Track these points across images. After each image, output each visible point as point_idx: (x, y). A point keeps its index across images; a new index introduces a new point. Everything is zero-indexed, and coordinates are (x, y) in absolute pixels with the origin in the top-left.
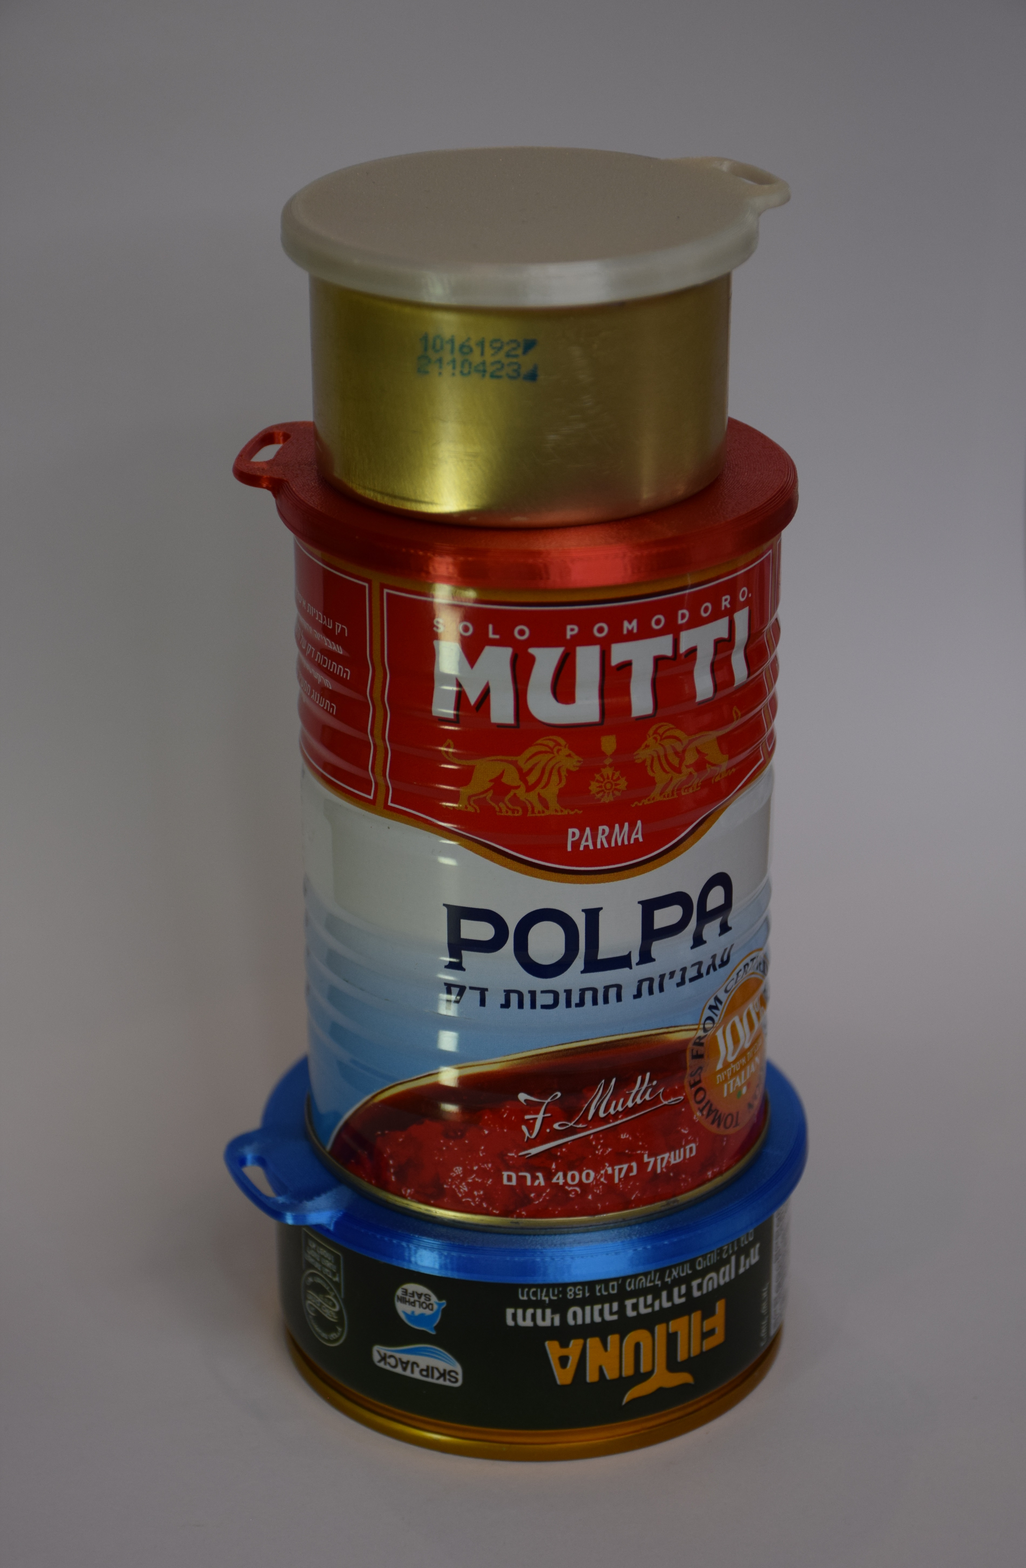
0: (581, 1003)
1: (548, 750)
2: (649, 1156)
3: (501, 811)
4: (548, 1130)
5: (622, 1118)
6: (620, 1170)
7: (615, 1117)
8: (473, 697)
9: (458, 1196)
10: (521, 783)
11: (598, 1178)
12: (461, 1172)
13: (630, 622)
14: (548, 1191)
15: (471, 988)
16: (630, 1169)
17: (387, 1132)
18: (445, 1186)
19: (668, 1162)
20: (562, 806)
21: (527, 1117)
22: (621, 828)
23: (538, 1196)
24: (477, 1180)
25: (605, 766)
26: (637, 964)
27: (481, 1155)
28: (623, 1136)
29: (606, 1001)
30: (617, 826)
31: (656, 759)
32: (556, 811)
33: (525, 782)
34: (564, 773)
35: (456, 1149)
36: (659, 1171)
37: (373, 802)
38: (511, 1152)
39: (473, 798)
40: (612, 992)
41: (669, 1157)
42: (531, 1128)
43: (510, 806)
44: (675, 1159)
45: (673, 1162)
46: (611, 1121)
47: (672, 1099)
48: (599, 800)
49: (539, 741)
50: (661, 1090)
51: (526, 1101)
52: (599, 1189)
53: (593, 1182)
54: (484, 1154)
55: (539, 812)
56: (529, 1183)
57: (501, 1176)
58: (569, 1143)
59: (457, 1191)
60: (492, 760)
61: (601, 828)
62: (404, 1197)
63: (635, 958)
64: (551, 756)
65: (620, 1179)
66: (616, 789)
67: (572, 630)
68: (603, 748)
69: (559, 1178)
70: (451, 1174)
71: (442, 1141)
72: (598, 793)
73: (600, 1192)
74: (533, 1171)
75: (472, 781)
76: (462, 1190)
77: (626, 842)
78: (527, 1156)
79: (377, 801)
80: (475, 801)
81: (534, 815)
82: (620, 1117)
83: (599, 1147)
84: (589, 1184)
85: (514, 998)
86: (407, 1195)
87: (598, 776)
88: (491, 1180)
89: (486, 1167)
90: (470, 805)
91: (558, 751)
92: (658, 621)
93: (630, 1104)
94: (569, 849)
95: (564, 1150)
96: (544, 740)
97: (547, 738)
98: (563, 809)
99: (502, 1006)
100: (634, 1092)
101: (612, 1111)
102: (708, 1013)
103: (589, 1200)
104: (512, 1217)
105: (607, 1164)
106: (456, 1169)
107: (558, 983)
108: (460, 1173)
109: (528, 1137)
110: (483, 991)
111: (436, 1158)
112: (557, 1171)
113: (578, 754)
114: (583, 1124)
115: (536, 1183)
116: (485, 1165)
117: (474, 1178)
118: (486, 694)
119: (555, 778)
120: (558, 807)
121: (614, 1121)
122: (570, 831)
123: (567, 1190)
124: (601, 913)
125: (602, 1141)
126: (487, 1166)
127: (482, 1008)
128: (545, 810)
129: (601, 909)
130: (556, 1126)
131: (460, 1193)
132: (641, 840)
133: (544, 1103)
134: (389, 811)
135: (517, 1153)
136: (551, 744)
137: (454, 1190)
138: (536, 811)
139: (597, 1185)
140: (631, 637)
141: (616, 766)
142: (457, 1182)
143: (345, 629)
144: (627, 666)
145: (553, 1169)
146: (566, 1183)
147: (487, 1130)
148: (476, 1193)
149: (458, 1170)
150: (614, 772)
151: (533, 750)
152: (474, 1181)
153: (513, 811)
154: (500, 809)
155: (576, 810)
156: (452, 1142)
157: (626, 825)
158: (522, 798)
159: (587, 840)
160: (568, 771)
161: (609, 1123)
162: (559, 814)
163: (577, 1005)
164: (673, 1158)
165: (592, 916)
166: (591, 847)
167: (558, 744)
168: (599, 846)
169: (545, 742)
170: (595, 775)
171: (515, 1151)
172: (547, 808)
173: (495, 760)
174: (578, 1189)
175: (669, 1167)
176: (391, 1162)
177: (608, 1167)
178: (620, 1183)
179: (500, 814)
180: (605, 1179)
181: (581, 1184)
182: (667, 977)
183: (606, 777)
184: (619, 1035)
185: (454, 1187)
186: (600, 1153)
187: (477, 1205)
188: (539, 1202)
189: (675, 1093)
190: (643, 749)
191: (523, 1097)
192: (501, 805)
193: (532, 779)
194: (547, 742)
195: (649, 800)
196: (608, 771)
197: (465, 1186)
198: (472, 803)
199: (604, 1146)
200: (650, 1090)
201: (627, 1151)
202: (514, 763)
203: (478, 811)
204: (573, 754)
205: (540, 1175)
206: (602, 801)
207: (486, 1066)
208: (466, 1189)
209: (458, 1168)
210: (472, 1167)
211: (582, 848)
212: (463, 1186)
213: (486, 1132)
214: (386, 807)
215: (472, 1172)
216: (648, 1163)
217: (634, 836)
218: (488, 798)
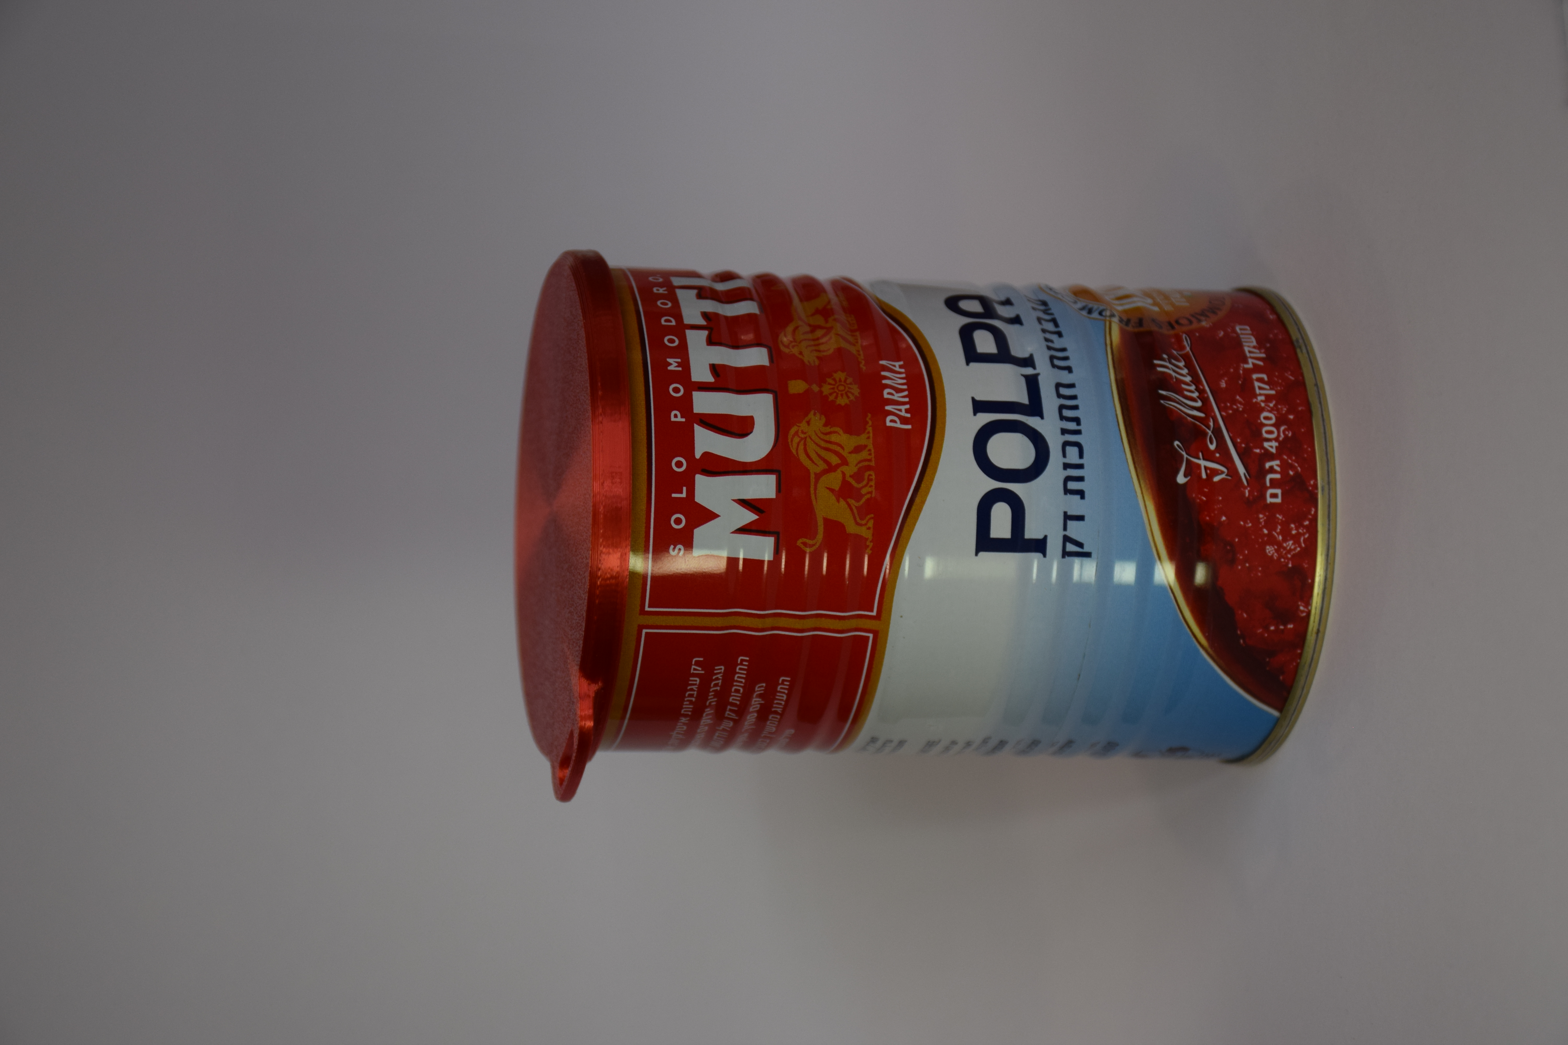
0: (1077, 420)
1: (802, 442)
2: (1247, 363)
3: (870, 493)
4: (1218, 455)
5: (1203, 386)
6: (1260, 388)
7: (1202, 392)
8: (750, 517)
9: (1299, 552)
10: (839, 471)
11: (1269, 409)
12: (1271, 547)
13: (670, 364)
14: (1285, 457)
15: (1065, 529)
16: (1260, 380)
17: (1239, 632)
18: (1290, 565)
19: (1254, 347)
20: (864, 432)
21: (1204, 476)
22: (886, 378)
23: (1292, 467)
24: (1278, 530)
25: (821, 392)
26: (1034, 368)
27: (1250, 525)
28: (1223, 384)
29: (1074, 397)
30: (884, 382)
31: (816, 348)
32: (868, 438)
33: (838, 466)
34: (828, 429)
35: (1246, 552)
36: (1263, 355)
37: (876, 633)
38: (1244, 494)
39: (858, 519)
40: (1064, 391)
41: (1249, 346)
42: (1216, 472)
43: (865, 483)
44: (1252, 342)
45: (1255, 343)
46: (1206, 395)
47: (1185, 343)
48: (856, 397)
49: (794, 452)
50: (1175, 352)
51: (1185, 476)
52: (1282, 409)
53: (1274, 414)
54: (1249, 521)
55: (870, 454)
56: (1278, 476)
57: (1272, 504)
58: (1231, 435)
59: (1294, 552)
60: (816, 498)
61: (886, 396)
62: (1309, 614)
63: (1029, 371)
64: (808, 440)
65: (1271, 389)
66: (845, 381)
67: (676, 417)
68: (801, 391)
69: (1271, 446)
70: (1275, 558)
71: (1240, 567)
72: (848, 397)
73: (1285, 407)
74: (1264, 472)
75: (840, 520)
76: (1293, 547)
77: (904, 376)
78: (1248, 477)
79: (874, 628)
80: (862, 519)
81: (873, 459)
82: (1201, 387)
83: (1235, 407)
84: (1276, 418)
85: (1072, 485)
86: (1306, 610)
87: (831, 398)
88: (1278, 516)
89: (1263, 520)
90: (866, 524)
91: (803, 432)
92: (670, 341)
93: (1188, 379)
94: (909, 427)
95: (1239, 440)
96: (792, 447)
97: (790, 443)
98: (867, 431)
99: (1083, 497)
100: (1174, 374)
101: (1195, 395)
102: (1095, 315)
103: (1294, 418)
104: (1317, 494)
105: (1254, 400)
106: (1269, 552)
107: (1054, 442)
108: (1273, 549)
109: (1227, 475)
110: (1067, 517)
111: (1259, 574)
112: (1262, 448)
113: (806, 415)
114: (1210, 421)
115: (1278, 469)
116: (1261, 520)
117: (1277, 533)
118: (745, 503)
119: (834, 438)
120: (864, 436)
121: (1206, 393)
122: (888, 424)
123: (1283, 439)
124: (978, 398)
125: (1229, 404)
126: (1261, 518)
127: (1086, 518)
128: (868, 448)
129: (973, 399)
130: (1212, 447)
131: (1295, 549)
132: (901, 363)
133: (1187, 459)
134: (883, 615)
135: (1245, 488)
136: (796, 440)
137: (1293, 556)
138: (869, 457)
139: (1278, 410)
140: (685, 365)
141: (822, 381)
142: (1284, 552)
143: (696, 661)
144: (715, 369)
145: (1261, 451)
146: (1276, 439)
147: (1221, 517)
148: (1294, 532)
149: (1270, 550)
150: (827, 383)
151: (803, 458)
152: (1281, 533)
153: (869, 480)
154: (869, 493)
155: (868, 419)
156: (1239, 555)
157: (883, 373)
158: (855, 469)
159: (900, 410)
160: (826, 425)
161: (1208, 397)
162: (871, 435)
163: (1079, 423)
164: (1249, 344)
165: (979, 407)
166: (908, 406)
167: (796, 433)
168: (907, 400)
169: (795, 445)
170: (830, 400)
171: (1242, 489)
172: (866, 446)
173: (815, 496)
174: (1282, 428)
175: (1260, 345)
176: (1272, 628)
177: (1257, 399)
178: (1276, 389)
179: (874, 493)
180: (1271, 402)
181: (1277, 425)
182: (1050, 344)
183: (832, 391)
184: (1111, 387)
185: (1289, 556)
186: (1242, 407)
187: (1308, 531)
188: (1299, 466)
189: (1179, 339)
190: (804, 356)
191: (1181, 479)
192: (864, 491)
193: (834, 460)
194: (794, 443)
195: (859, 355)
196: (826, 389)
197: (1287, 544)
198: (864, 522)
199: (1234, 402)
200: (1173, 361)
201: (1240, 382)
202: (818, 476)
203: (872, 515)
204: (807, 419)
205: (1268, 465)
206: (858, 395)
207: (1150, 517)
208: (1291, 542)
209: (1267, 551)
210: (1265, 535)
211: (909, 415)
212: (1287, 546)
213: (1224, 518)
214: (878, 617)
215: (1270, 535)
216: (1253, 364)
217: (897, 369)
218: (857, 504)
